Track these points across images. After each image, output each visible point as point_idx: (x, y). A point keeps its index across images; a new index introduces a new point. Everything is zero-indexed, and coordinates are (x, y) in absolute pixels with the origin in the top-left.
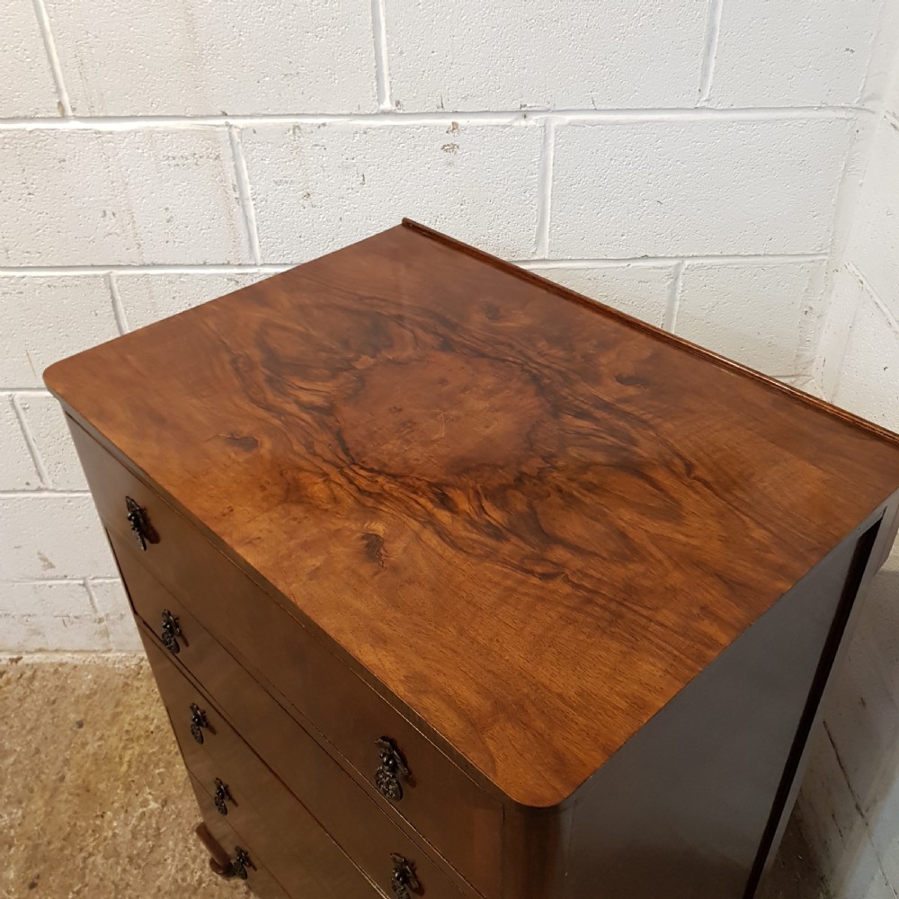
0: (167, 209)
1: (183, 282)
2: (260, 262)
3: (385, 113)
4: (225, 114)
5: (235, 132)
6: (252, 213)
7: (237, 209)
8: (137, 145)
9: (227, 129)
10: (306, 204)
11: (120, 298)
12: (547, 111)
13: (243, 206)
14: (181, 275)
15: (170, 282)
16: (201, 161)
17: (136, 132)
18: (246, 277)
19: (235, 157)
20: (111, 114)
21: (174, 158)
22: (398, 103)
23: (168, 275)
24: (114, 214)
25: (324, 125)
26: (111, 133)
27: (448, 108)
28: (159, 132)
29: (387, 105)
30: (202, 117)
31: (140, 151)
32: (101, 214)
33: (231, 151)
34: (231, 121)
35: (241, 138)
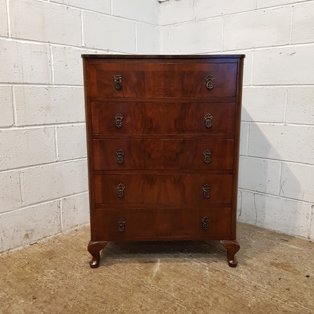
0: (32, 66)
1: (33, 89)
2: (54, 84)
3: (83, 47)
4: (49, 42)
5: (51, 47)
6: (53, 69)
7: (50, 68)
8: (27, 47)
9: (49, 46)
10: (66, 68)
11: (14, 94)
12: (112, 51)
13: (51, 67)
14: (33, 87)
15: (30, 89)
16: (42, 54)
17: (27, 44)
18: (50, 88)
19: (50, 54)
20: (21, 38)
21: (36, 52)
22: (85, 45)
23: (29, 87)
24: (17, 67)
25: (71, 48)
26: (20, 43)
27: (95, 48)
28: (33, 45)
29: (83, 45)
30: (44, 42)
31: (27, 49)
32: (14, 66)
33: (49, 52)
34: (50, 44)
35: (52, 49)
